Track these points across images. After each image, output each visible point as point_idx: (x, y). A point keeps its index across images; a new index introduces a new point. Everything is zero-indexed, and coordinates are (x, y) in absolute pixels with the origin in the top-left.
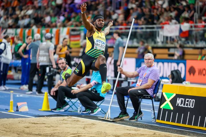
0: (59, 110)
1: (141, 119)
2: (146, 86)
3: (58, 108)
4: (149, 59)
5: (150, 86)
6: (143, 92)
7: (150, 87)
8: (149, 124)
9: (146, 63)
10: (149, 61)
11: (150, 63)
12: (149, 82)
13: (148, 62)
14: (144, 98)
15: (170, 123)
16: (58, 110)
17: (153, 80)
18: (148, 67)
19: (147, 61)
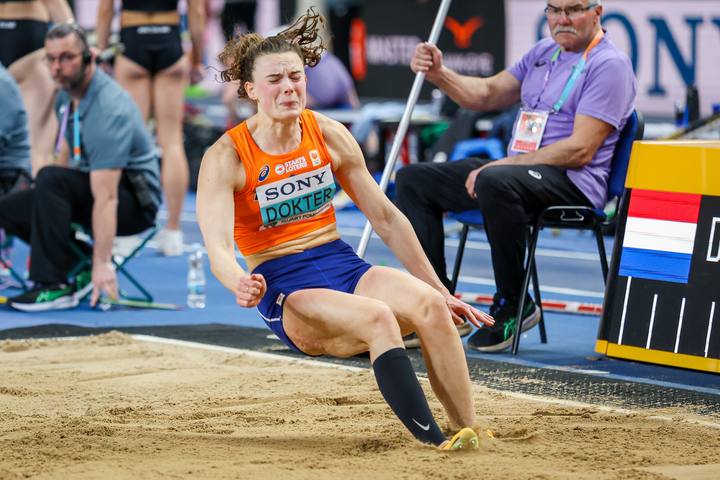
0: (52, 300)
1: (544, 339)
2: (564, 157)
3: (45, 291)
4: (576, 8)
5: (584, 156)
6: (555, 179)
7: (585, 160)
8: (558, 368)
9: (558, 28)
10: (575, 17)
11: (582, 25)
12: (582, 135)
13: (566, 25)
14: (555, 221)
15: (674, 358)
16: (43, 301)
17: (600, 120)
18: (567, 50)
19: (563, 17)
